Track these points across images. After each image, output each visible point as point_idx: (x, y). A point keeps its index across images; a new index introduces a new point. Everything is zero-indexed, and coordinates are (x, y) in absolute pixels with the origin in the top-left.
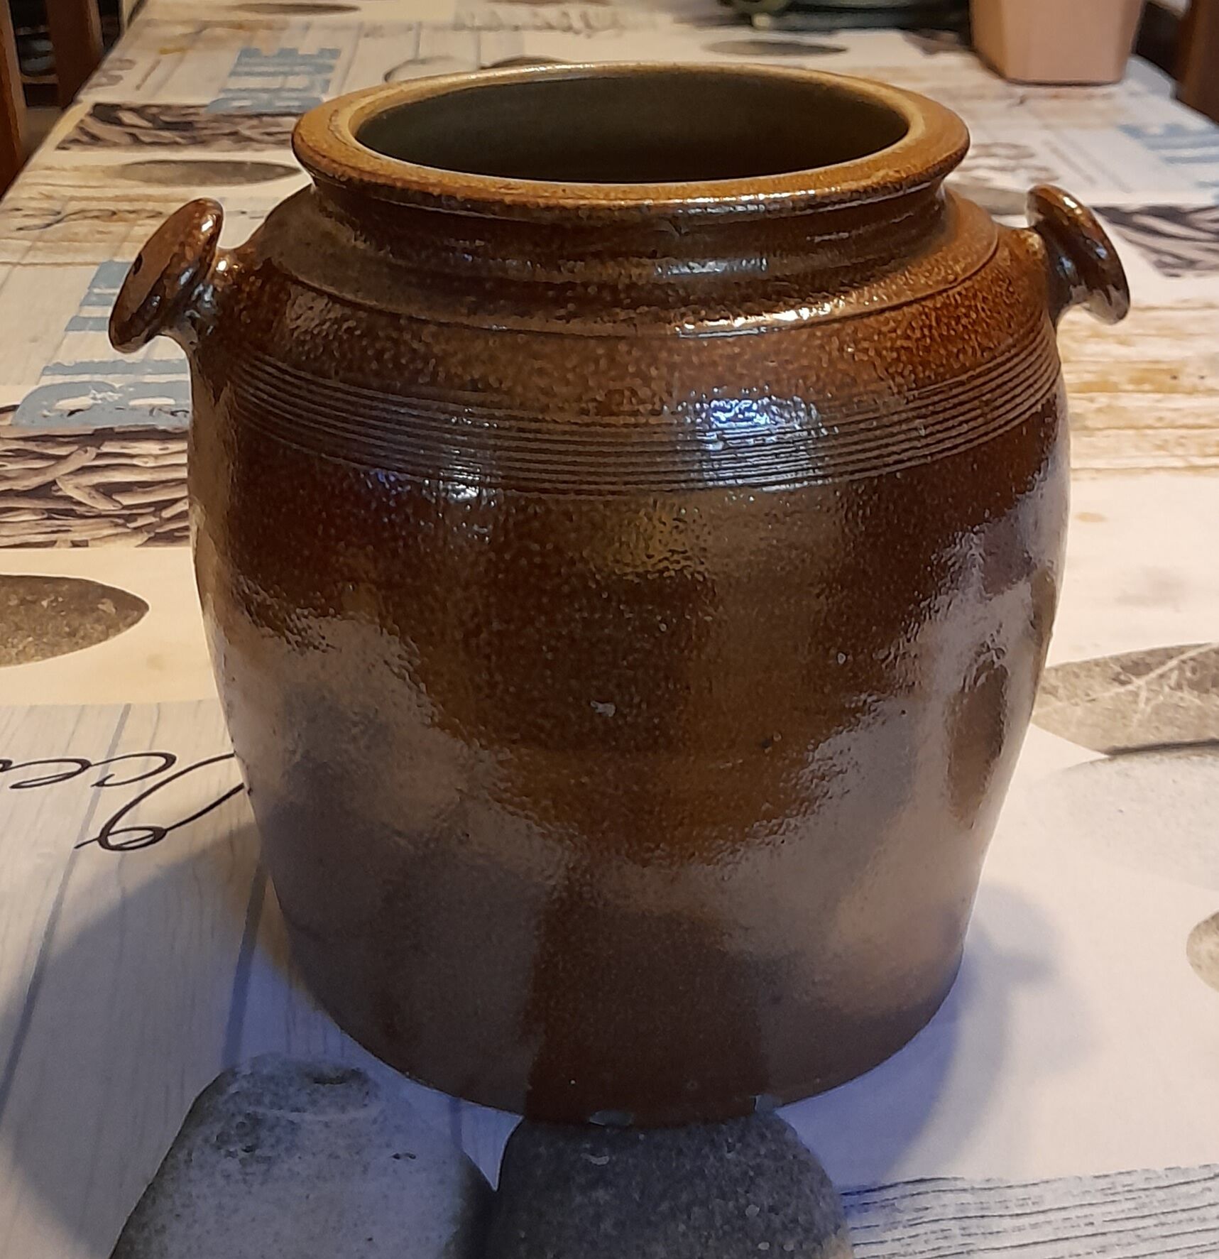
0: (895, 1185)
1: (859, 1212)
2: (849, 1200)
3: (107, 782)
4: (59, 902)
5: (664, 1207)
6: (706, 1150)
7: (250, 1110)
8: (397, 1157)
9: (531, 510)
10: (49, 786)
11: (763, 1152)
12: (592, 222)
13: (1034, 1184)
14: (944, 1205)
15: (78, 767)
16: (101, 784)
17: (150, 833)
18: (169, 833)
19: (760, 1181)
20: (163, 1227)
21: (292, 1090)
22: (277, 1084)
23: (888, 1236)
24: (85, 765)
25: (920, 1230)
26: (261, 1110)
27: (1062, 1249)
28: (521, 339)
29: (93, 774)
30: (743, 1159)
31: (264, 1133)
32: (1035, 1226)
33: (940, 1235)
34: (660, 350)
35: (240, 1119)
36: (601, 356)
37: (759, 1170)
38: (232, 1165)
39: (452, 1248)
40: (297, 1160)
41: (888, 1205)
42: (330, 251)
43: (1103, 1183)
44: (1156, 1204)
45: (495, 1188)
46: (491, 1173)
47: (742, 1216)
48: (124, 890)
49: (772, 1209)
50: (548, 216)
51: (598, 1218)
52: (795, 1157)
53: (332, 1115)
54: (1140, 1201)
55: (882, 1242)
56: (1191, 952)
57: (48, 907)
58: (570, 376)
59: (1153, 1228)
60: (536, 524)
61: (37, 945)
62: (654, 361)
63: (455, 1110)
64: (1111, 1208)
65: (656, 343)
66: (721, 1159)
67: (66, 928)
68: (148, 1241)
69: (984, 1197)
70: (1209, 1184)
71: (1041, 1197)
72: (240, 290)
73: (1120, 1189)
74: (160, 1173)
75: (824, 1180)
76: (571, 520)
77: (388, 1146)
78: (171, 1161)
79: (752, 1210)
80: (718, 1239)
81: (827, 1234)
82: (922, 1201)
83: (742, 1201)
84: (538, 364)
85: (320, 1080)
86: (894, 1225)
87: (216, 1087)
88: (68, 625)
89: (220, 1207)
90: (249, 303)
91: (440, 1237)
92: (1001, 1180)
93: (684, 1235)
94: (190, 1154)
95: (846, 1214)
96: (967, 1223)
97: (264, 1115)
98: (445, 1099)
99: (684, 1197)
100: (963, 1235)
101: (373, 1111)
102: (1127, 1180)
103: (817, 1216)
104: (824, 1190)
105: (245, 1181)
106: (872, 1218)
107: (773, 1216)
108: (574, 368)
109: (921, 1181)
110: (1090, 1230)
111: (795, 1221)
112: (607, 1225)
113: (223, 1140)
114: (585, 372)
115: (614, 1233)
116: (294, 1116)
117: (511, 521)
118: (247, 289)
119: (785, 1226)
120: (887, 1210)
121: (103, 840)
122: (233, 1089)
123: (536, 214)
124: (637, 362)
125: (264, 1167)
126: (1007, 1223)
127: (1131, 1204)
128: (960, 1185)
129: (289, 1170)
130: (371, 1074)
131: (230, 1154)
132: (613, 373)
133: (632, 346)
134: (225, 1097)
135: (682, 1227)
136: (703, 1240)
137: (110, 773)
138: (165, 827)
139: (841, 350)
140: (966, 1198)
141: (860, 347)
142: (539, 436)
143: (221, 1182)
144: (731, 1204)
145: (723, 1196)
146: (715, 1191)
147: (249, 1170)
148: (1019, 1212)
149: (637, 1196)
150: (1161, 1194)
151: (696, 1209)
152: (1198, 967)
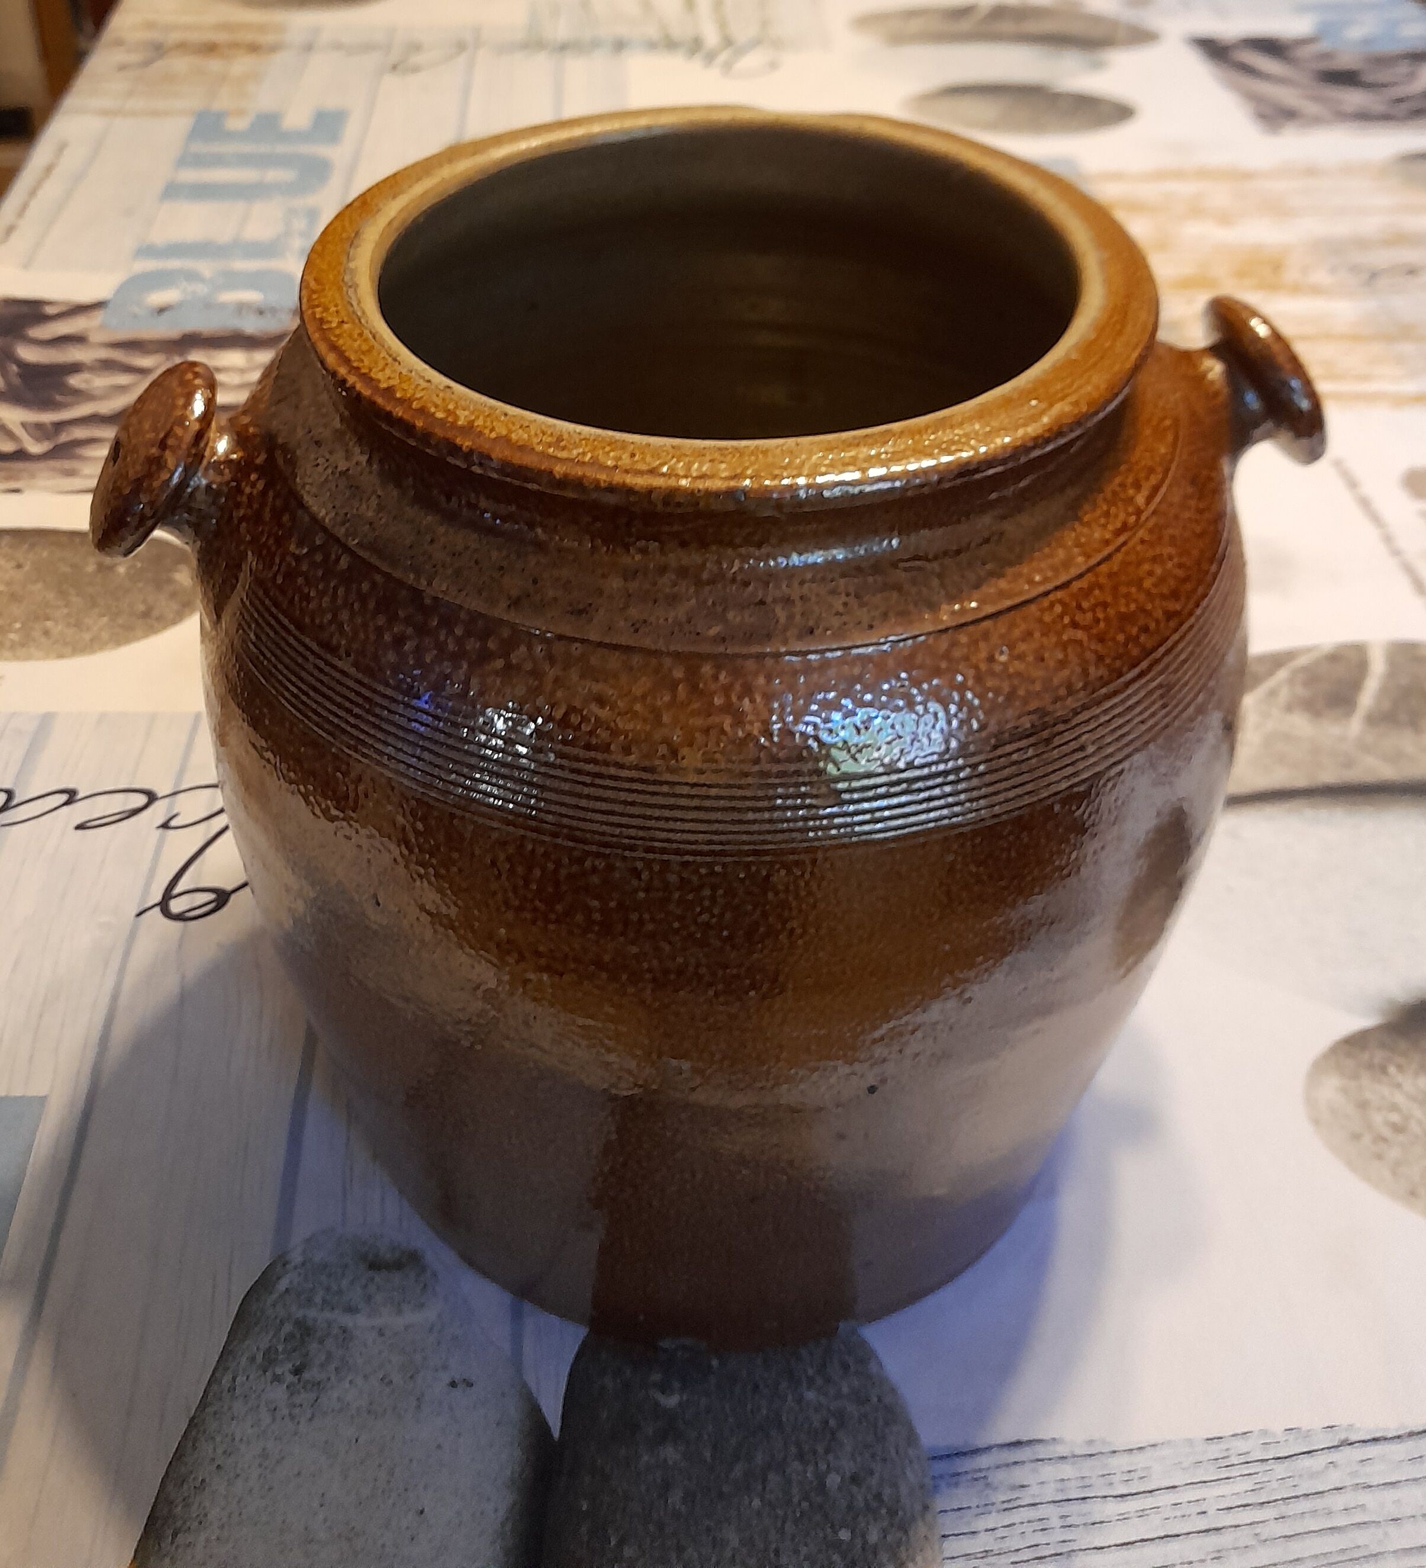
0: (988, 1449)
1: (949, 1485)
2: (940, 1467)
3: (173, 823)
4: (115, 997)
5: (738, 1471)
6: (784, 1385)
7: (300, 1314)
8: (453, 1384)
9: (588, 864)
10: (113, 826)
11: (845, 1390)
12: (669, 510)
13: (1140, 1448)
14: (1042, 1483)
15: (142, 800)
16: (165, 826)
17: (211, 896)
18: (233, 897)
19: (841, 1435)
20: (203, 1481)
21: (345, 1283)
22: (330, 1275)
23: (981, 1524)
24: (152, 797)
25: (1015, 1517)
26: (312, 1313)
27: (1172, 1551)
28: (576, 649)
29: (158, 812)
30: (822, 1399)
31: (314, 1346)
32: (1142, 1514)
33: (1039, 1526)
34: (756, 674)
35: (288, 1328)
36: (680, 681)
37: (841, 1417)
38: (279, 1394)
39: (508, 1527)
40: (347, 1385)
41: (981, 1479)
42: (342, 466)
43: (1215, 1451)
44: (1275, 1484)
45: (556, 1433)
46: (553, 1413)
47: (822, 1487)
48: (183, 977)
49: (855, 1479)
50: (611, 499)
51: (666, 1487)
52: (880, 1400)
53: (387, 1318)
54: (1258, 1478)
55: (973, 1533)
56: (1310, 1102)
57: (105, 1001)
58: (638, 707)
59: (1272, 1523)
60: (595, 879)
61: (91, 1055)
62: (748, 691)
63: (517, 1316)
64: (1225, 1489)
65: (750, 665)
66: (800, 1400)
67: (123, 1032)
68: (187, 1504)
69: (1088, 1468)
70: (1334, 1456)
71: (1148, 1468)
72: (239, 490)
73: (1235, 1460)
74: (203, 1404)
75: (912, 1438)
76: (640, 879)
77: (445, 1367)
78: (215, 1387)
79: (833, 1480)
80: (796, 1522)
81: (913, 1519)
82: (1019, 1475)
83: (823, 1467)
84: (597, 688)
85: (375, 1265)
86: (986, 1508)
87: (263, 1284)
88: (144, 601)
89: (264, 1455)
90: (249, 512)
91: (496, 1510)
92: (1104, 1442)
93: (759, 1514)
94: (234, 1379)
95: (936, 1488)
96: (1068, 1508)
97: (315, 1320)
98: (507, 1298)
99: (759, 1458)
100: (1063, 1527)
101: (430, 1314)
102: (1241, 1445)
103: (904, 1490)
104: (911, 1452)
105: (292, 1417)
106: (962, 1496)
107: (855, 1489)
108: (644, 697)
109: (1018, 1444)
110: (1202, 1524)
111: (878, 1497)
112: (675, 1498)
113: (270, 1359)
114: (659, 703)
115: (683, 1508)
116: (347, 1320)
117: (563, 872)
118: (248, 490)
119: (868, 1507)
120: (981, 1482)
121: (163, 905)
122: (283, 1285)
123: (594, 496)
124: (727, 690)
125: (312, 1396)
126: (1112, 1508)
127: (1248, 1484)
128: (1061, 1450)
129: (339, 1399)
130: (429, 1257)
131: (277, 1379)
132: (696, 706)
133: (718, 668)
134: (275, 1296)
135: (756, 1503)
136: (779, 1524)
137: (175, 812)
138: (229, 887)
139: (991, 659)
140: (1067, 1470)
141: (1016, 652)
142: (598, 781)
143: (266, 1418)
144: (810, 1469)
145: (801, 1457)
146: (793, 1450)
147: (297, 1400)
148: (1125, 1492)
149: (708, 1454)
150: (1280, 1470)
151: (771, 1476)
152: (1316, 1122)
